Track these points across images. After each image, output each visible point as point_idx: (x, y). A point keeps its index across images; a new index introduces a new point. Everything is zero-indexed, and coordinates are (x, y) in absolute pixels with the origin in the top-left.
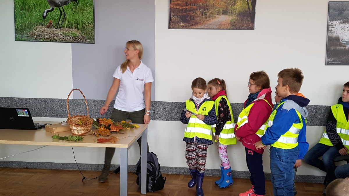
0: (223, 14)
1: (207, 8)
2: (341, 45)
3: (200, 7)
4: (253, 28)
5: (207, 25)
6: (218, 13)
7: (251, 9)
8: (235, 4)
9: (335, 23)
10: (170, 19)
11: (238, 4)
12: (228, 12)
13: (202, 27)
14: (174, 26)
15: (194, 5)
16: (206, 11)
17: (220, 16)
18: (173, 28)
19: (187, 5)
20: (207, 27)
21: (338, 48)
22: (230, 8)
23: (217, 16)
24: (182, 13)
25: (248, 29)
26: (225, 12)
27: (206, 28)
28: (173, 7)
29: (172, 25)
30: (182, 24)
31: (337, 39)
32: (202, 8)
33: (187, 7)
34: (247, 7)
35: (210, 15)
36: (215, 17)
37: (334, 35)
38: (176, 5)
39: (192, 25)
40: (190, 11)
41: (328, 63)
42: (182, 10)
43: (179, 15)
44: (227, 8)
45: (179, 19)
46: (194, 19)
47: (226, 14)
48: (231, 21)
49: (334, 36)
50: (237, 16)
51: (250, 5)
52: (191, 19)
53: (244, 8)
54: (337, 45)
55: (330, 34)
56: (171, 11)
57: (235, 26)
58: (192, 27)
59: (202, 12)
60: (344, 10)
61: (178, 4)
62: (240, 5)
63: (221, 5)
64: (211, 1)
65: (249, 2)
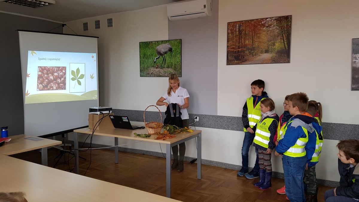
0: (265, 52)
1: (253, 49)
3: (248, 49)
4: (289, 62)
5: (253, 61)
6: (262, 52)
7: (287, 48)
8: (274, 45)
10: (228, 59)
11: (277, 45)
12: (269, 51)
13: (250, 63)
14: (230, 63)
15: (244, 48)
16: (253, 51)
17: (263, 54)
18: (230, 64)
19: (239, 48)
20: (254, 63)
22: (270, 48)
23: (261, 54)
24: (236, 53)
25: (285, 63)
26: (267, 51)
27: (252, 63)
28: (229, 51)
29: (229, 62)
30: (236, 62)
32: (250, 49)
33: (239, 50)
34: (284, 46)
35: (256, 54)
36: (260, 55)
38: (231, 49)
40: (241, 52)
41: (353, 89)
42: (236, 51)
43: (234, 56)
44: (268, 48)
45: (233, 58)
46: (244, 58)
47: (268, 53)
48: (271, 57)
49: (358, 67)
50: (276, 53)
51: (286, 45)
52: (242, 58)
53: (281, 47)
55: (354, 65)
57: (274, 61)
58: (243, 63)
59: (250, 52)
61: (233, 48)
62: (278, 45)
63: (264, 46)
64: (256, 44)
65: (285, 43)
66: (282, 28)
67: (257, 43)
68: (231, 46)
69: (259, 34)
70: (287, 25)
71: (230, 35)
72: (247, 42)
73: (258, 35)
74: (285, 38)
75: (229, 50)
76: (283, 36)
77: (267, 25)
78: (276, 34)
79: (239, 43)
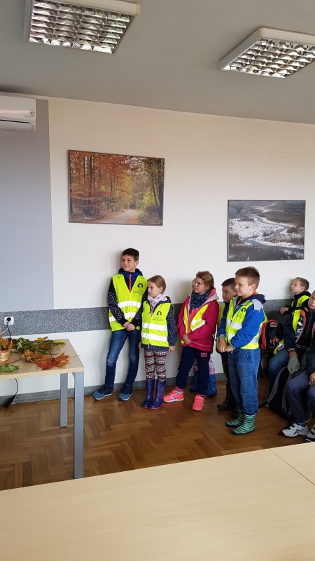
0: (131, 208)
1: (113, 200)
2: (240, 242)
4: (161, 224)
5: (114, 220)
6: (125, 207)
7: (159, 204)
8: (142, 198)
9: (234, 220)
10: (71, 212)
11: (146, 198)
12: (136, 206)
13: (109, 221)
14: (77, 219)
15: (99, 197)
16: (112, 204)
17: (128, 211)
18: (75, 222)
19: (90, 197)
21: (237, 245)
22: (137, 202)
24: (85, 204)
25: (156, 225)
26: (132, 207)
27: (113, 223)
28: (73, 198)
29: (74, 218)
30: (86, 218)
31: (237, 236)
32: (108, 200)
33: (91, 199)
34: (155, 202)
35: (117, 209)
36: (123, 211)
37: (234, 232)
38: (77, 195)
39: (97, 219)
40: (94, 203)
41: (229, 260)
42: (85, 201)
43: (82, 207)
44: (135, 202)
45: (82, 212)
46: (99, 212)
47: (134, 209)
48: (139, 216)
49: (234, 234)
50: (145, 211)
51: (158, 200)
52: (96, 213)
53: (151, 203)
54: (236, 242)
55: (230, 232)
56: (71, 202)
57: (143, 221)
58: (97, 221)
59: (108, 205)
60: (242, 209)
61: (80, 195)
62: (148, 199)
63: (128, 198)
64: (117, 194)
65: (157, 197)
66: (152, 174)
67: (118, 192)
68: (77, 190)
69: (121, 178)
70: (159, 172)
71: (74, 172)
72: (103, 188)
73: (120, 180)
74: (156, 190)
75: (73, 196)
76: (153, 187)
77: (132, 167)
78: (145, 182)
79: (90, 188)
